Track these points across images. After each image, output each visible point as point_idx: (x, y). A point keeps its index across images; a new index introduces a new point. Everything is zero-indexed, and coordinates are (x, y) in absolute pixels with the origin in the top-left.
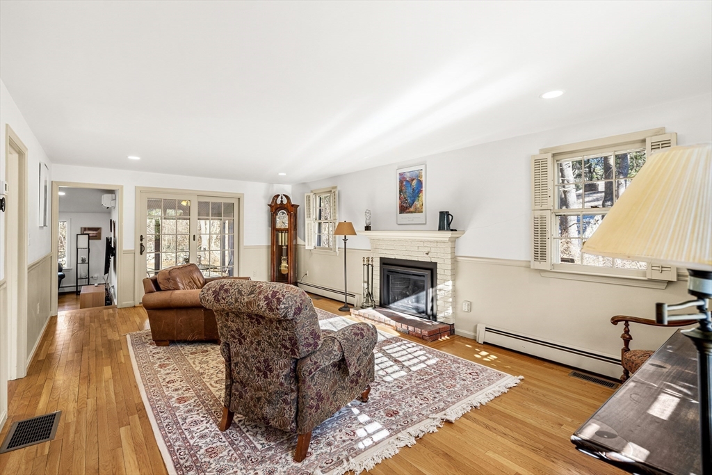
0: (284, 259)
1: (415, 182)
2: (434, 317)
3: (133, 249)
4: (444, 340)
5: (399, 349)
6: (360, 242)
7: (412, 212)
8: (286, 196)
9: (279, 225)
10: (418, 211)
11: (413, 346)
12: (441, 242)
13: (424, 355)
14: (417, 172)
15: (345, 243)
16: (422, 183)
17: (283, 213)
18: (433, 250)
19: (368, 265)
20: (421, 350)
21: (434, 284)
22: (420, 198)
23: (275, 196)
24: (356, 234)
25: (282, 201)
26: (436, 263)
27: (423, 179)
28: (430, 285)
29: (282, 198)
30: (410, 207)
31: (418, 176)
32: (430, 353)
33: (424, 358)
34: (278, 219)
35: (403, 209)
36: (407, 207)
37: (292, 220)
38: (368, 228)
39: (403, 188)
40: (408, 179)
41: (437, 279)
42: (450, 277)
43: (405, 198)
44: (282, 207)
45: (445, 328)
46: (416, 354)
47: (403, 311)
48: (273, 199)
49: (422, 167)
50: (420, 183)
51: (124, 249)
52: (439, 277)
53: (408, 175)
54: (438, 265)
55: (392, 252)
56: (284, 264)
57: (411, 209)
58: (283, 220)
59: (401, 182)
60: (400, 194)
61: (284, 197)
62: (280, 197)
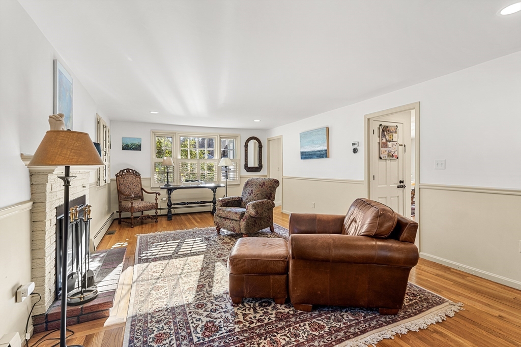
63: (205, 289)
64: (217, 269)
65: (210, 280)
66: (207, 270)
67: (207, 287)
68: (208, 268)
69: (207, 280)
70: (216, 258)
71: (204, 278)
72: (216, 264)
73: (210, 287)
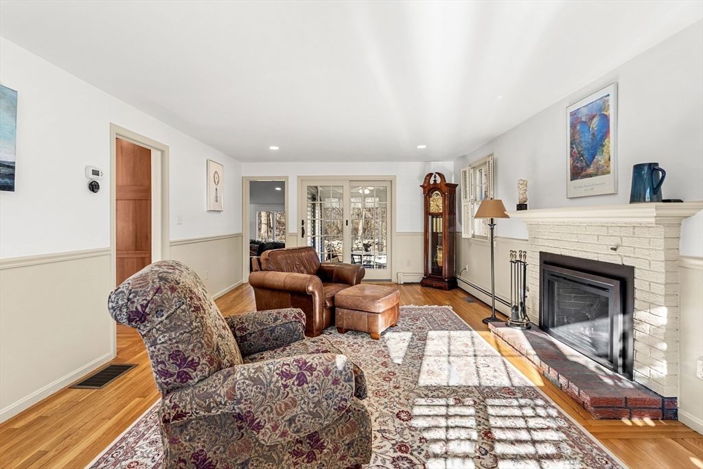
0: (440, 249)
1: (596, 121)
2: (628, 370)
3: (296, 232)
4: (635, 426)
5: (517, 412)
6: (514, 228)
7: (590, 176)
8: (439, 174)
9: (433, 209)
10: (603, 171)
11: (549, 416)
12: (640, 226)
13: (556, 444)
14: (600, 102)
15: (492, 229)
16: (608, 121)
17: (438, 194)
18: (626, 242)
19: (519, 262)
20: (558, 429)
21: (629, 308)
22: (605, 149)
23: (427, 176)
24: (507, 217)
25: (435, 181)
26: (632, 269)
27: (611, 113)
28: (619, 308)
29: (435, 177)
30: (588, 166)
31: (601, 109)
32: (575, 443)
33: (551, 450)
34: (431, 202)
35: (577, 173)
36: (582, 168)
37: (446, 202)
38: (522, 207)
39: (577, 136)
40: (584, 119)
41: (634, 299)
42: (662, 300)
43: (579, 153)
44: (435, 187)
45: (643, 401)
46: (538, 436)
47: (572, 345)
48: (426, 179)
49: (610, 90)
50: (605, 119)
51: (290, 232)
52: (637, 294)
53: (585, 111)
54: (636, 271)
55: (556, 244)
56: (440, 255)
57: (590, 171)
58: (437, 203)
59: (573, 126)
60: (572, 147)
61: (437, 175)
62: (433, 176)
63: (417, 337)
64: (402, 354)
65: (411, 344)
66: (413, 355)
67: (415, 338)
68: (412, 358)
69: (414, 344)
70: (396, 372)
71: (417, 347)
72: (400, 361)
73: (412, 338)
